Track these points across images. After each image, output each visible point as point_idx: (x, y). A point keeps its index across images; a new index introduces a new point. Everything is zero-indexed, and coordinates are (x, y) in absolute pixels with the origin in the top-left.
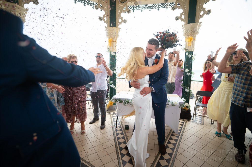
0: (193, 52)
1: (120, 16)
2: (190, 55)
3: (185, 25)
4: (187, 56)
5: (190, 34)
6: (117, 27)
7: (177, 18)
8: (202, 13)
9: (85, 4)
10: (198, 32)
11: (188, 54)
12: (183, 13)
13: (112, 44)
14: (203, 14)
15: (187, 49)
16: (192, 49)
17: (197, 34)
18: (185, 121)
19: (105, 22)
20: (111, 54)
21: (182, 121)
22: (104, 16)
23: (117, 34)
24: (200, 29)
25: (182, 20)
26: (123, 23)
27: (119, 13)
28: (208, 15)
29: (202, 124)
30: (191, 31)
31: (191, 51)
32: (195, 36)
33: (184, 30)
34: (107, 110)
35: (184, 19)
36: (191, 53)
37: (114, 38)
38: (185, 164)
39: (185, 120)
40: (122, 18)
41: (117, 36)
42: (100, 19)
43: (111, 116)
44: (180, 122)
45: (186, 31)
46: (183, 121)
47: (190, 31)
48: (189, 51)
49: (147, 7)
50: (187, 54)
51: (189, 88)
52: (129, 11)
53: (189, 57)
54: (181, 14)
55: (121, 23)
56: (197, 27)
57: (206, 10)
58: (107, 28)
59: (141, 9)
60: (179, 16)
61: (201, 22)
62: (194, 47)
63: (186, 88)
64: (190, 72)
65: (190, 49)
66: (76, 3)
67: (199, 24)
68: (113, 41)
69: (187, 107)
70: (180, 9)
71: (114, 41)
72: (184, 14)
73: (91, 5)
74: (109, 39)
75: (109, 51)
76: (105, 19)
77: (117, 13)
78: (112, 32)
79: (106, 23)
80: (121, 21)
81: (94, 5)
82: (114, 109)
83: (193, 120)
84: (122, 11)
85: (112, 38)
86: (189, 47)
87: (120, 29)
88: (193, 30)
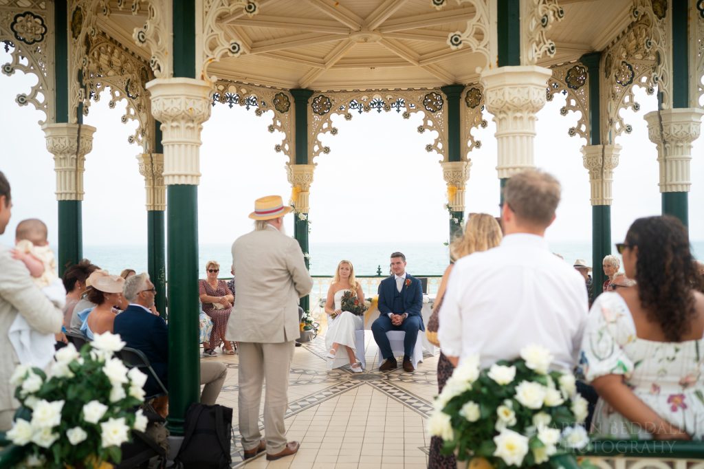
0: (462, 213)
1: (316, 139)
4: (452, 221)
5: (453, 180)
6: (311, 163)
7: (429, 148)
10: (466, 177)
11: (454, 218)
12: (438, 138)
13: (301, 196)
14: (471, 147)
15: (451, 206)
19: (286, 153)
20: (297, 219)
22: (284, 142)
23: (312, 177)
25: (439, 151)
26: (322, 154)
27: (313, 133)
28: (478, 149)
31: (460, 211)
35: (442, 150)
36: (459, 215)
37: (305, 184)
40: (319, 143)
42: (278, 148)
45: (446, 175)
48: (454, 210)
52: (334, 131)
54: (437, 141)
55: (317, 154)
56: (464, 168)
58: (290, 165)
60: (432, 143)
61: (470, 160)
62: (463, 204)
67: (466, 163)
68: (302, 191)
71: (305, 191)
72: (441, 140)
76: (287, 147)
77: (311, 133)
78: (301, 174)
79: (288, 155)
80: (318, 148)
82: (306, 339)
84: (319, 130)
85: (301, 184)
86: (454, 203)
87: (316, 164)
88: (456, 174)
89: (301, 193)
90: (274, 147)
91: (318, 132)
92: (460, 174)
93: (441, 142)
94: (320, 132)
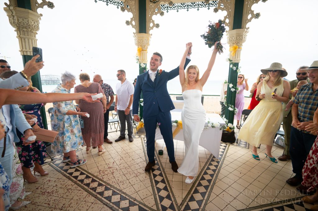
0: (238, 63)
1: (151, 19)
2: (235, 68)
3: (229, 31)
4: (231, 68)
5: (235, 42)
6: (148, 33)
8: (250, 16)
9: (107, 3)
10: (244, 40)
11: (233, 66)
12: (227, 16)
13: (142, 53)
14: (251, 18)
15: (231, 59)
16: (237, 60)
17: (244, 42)
18: (228, 145)
19: (133, 26)
20: (141, 66)
21: (224, 144)
22: (132, 19)
23: (148, 42)
24: (247, 36)
26: (155, 28)
27: (150, 15)
28: (256, 19)
29: (247, 147)
30: (237, 38)
31: (236, 62)
32: (241, 45)
33: (228, 37)
34: (137, 133)
35: (228, 23)
36: (236, 65)
37: (144, 46)
38: (224, 191)
39: (228, 143)
40: (153, 22)
41: (148, 44)
42: (128, 23)
43: (141, 139)
44: (221, 146)
45: (231, 39)
46: (226, 145)
47: (235, 38)
48: (234, 62)
49: (184, 6)
50: (231, 66)
51: (233, 106)
52: (162, 13)
53: (234, 70)
54: (225, 18)
55: (152, 28)
56: (244, 33)
57: (255, 13)
58: (136, 34)
59: (177, 9)
60: (223, 19)
61: (248, 28)
62: (239, 58)
63: (230, 106)
64: (235, 87)
65: (235, 60)
66: (97, 2)
67: (246, 30)
68: (143, 50)
69: (230, 128)
70: (223, 11)
71: (145, 51)
72: (229, 17)
73: (115, 4)
74: (138, 47)
75: (138, 63)
76: (134, 23)
77: (148, 15)
78: (142, 40)
79: (135, 28)
80: (153, 25)
81: (118, 4)
83: (237, 143)
84: (153, 13)
85: (142, 46)
86: (234, 57)
87: (151, 35)
88: (238, 37)
89: (142, 51)
90: (125, 22)
91: (152, 14)
92: (241, 38)
93: (229, 18)
94: (153, 14)
